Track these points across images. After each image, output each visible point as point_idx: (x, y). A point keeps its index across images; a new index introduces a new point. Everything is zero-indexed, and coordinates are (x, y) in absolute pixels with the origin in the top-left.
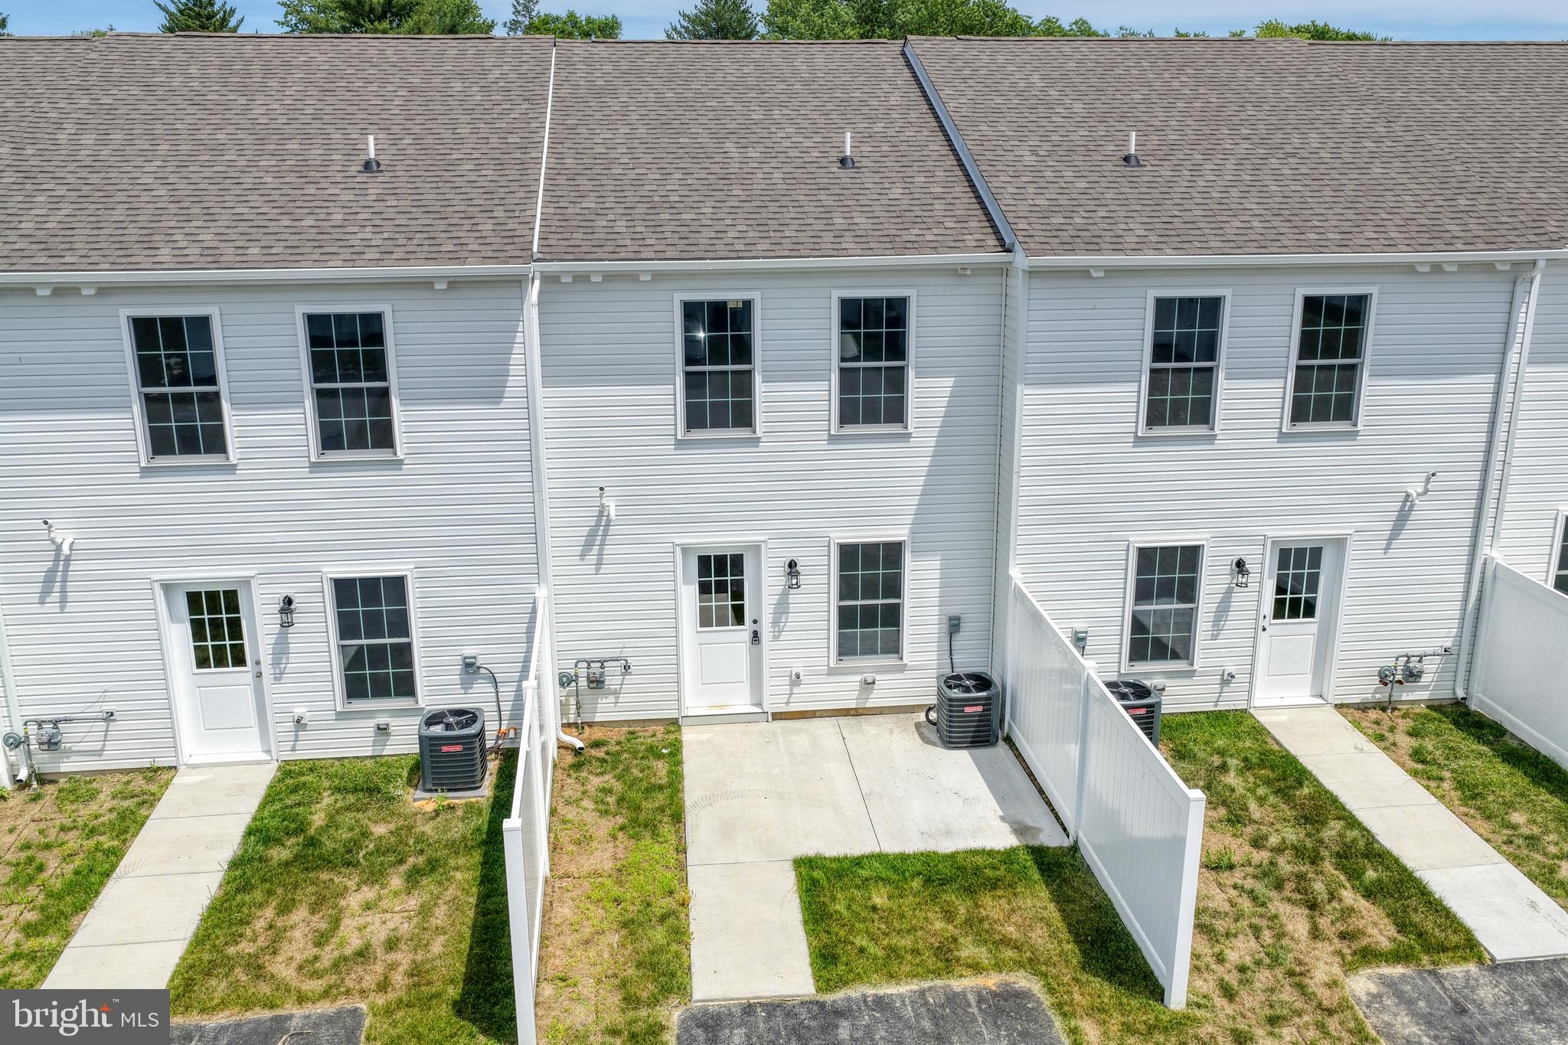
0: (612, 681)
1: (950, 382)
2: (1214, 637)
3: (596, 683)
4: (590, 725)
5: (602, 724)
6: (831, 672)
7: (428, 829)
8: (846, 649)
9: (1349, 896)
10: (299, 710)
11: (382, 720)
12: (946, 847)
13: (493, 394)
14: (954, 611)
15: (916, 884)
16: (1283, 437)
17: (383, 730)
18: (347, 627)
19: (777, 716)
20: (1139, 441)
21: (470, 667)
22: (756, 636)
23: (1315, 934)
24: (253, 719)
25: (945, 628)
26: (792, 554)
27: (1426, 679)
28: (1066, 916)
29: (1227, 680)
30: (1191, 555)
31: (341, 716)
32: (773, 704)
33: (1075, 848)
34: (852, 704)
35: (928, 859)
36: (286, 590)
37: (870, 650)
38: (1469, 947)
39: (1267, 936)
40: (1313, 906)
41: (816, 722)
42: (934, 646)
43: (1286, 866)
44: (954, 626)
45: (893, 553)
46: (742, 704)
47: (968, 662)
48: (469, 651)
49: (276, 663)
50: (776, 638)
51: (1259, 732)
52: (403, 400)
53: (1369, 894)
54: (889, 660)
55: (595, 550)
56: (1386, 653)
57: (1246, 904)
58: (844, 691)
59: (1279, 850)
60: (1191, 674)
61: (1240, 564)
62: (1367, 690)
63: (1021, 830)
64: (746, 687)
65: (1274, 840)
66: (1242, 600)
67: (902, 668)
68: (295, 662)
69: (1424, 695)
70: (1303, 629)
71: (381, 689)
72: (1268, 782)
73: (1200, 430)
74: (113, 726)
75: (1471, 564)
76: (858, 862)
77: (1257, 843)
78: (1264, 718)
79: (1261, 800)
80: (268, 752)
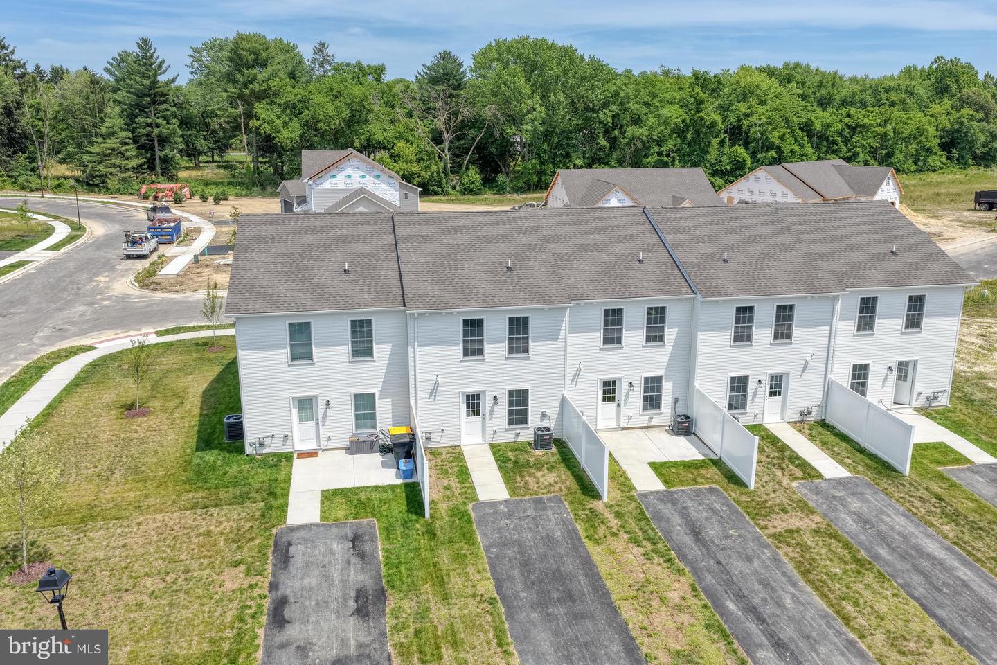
6: (641, 415)
9: (791, 467)
10: (495, 428)
11: (518, 431)
12: (687, 459)
14: (677, 396)
15: (682, 467)
16: (771, 344)
18: (511, 404)
19: (624, 429)
20: (731, 346)
21: (543, 415)
22: (618, 405)
23: (783, 475)
27: (813, 414)
28: (722, 473)
29: (756, 415)
30: (745, 379)
31: (506, 430)
32: (623, 424)
33: (720, 459)
34: (646, 425)
35: (683, 462)
38: (820, 476)
39: (772, 476)
40: (782, 469)
43: (775, 461)
44: (676, 400)
45: (659, 379)
46: (613, 424)
47: (680, 411)
48: (543, 410)
49: (490, 415)
51: (766, 430)
53: (796, 467)
54: (657, 411)
56: (801, 406)
57: (766, 470)
58: (644, 421)
59: (774, 458)
60: (746, 414)
61: (759, 381)
62: (796, 417)
63: (704, 455)
64: (615, 420)
65: (772, 456)
66: (760, 391)
67: (661, 414)
69: (813, 419)
70: (778, 400)
71: (518, 422)
72: (769, 442)
73: (748, 343)
75: (825, 379)
76: (665, 463)
77: (767, 457)
78: (767, 426)
79: (768, 447)
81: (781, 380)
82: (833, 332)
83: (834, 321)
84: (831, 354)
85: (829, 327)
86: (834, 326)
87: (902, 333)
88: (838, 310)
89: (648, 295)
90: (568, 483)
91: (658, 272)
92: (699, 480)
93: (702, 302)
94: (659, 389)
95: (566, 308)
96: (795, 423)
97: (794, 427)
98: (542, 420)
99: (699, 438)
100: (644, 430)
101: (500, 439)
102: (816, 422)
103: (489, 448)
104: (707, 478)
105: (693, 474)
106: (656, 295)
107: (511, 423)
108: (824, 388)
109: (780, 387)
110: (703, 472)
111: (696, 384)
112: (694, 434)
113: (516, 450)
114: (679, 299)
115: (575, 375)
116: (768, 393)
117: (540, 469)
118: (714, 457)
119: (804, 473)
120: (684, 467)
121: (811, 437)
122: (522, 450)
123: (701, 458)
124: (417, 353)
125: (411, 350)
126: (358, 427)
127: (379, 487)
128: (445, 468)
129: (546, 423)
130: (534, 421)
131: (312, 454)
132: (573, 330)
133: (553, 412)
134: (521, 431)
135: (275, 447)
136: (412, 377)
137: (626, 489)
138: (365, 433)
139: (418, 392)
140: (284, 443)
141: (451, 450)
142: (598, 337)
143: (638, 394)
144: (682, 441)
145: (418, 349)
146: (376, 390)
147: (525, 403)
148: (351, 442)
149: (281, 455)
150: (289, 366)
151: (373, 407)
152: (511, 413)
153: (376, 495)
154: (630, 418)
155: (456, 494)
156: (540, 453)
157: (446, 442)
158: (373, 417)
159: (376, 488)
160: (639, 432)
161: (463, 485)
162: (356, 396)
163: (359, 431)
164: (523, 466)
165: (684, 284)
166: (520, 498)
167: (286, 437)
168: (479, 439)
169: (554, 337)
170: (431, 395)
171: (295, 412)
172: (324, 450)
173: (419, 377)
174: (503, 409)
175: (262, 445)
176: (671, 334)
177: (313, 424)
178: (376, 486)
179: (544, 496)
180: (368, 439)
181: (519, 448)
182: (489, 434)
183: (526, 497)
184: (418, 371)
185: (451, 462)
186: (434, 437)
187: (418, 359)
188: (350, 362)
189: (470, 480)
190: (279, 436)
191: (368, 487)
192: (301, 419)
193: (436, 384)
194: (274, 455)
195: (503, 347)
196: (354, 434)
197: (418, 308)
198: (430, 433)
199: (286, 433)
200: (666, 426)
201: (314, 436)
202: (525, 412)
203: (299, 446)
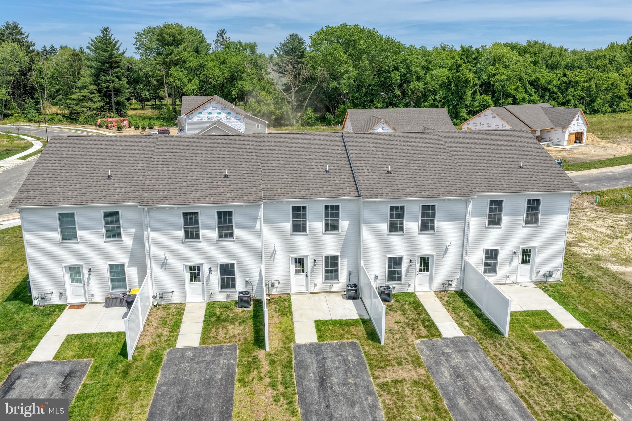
0: (276, 285)
1: (348, 222)
2: (406, 276)
3: (273, 285)
4: (271, 295)
5: (273, 294)
6: (323, 283)
7: (241, 315)
8: (326, 278)
9: (421, 327)
10: (211, 291)
11: (228, 293)
12: (345, 318)
13: (253, 226)
14: (350, 270)
15: (338, 325)
16: (419, 234)
17: (228, 295)
18: (222, 273)
19: (311, 293)
20: (388, 235)
21: (247, 282)
22: (307, 276)
23: (412, 333)
24: (201, 293)
25: (348, 274)
26: (315, 258)
27: (453, 285)
28: (366, 330)
29: (409, 285)
30: (400, 259)
31: (220, 292)
33: (370, 319)
35: (341, 320)
36: (210, 266)
37: (332, 279)
38: (440, 335)
39: (403, 334)
40: (413, 329)
41: (320, 294)
42: (346, 278)
43: (411, 322)
44: (350, 273)
45: (337, 258)
46: (304, 290)
47: (353, 281)
49: (207, 281)
50: (311, 276)
51: (415, 296)
52: (236, 228)
53: (425, 327)
54: (336, 281)
55: (273, 257)
56: (444, 279)
57: (401, 329)
58: (326, 288)
59: (411, 320)
60: (401, 284)
62: (441, 288)
63: (360, 315)
65: (410, 318)
67: (339, 283)
68: (211, 281)
69: (454, 289)
70: (426, 275)
71: (228, 287)
72: (413, 307)
74: (173, 294)
75: (462, 260)
76: (327, 321)
77: (407, 318)
78: (417, 294)
79: (411, 310)
80: (205, 300)
81: (428, 260)
82: (467, 225)
83: (467, 217)
84: (466, 242)
85: (463, 221)
86: (467, 221)
87: (523, 227)
88: (470, 209)
89: (325, 197)
90: (248, 335)
91: (337, 180)
92: (346, 336)
93: (364, 202)
94: (337, 265)
95: (260, 205)
96: (440, 292)
97: (436, 295)
98: (246, 286)
99: (363, 301)
100: (326, 294)
101: (214, 299)
102: (456, 292)
103: (205, 305)
104: (354, 335)
105: (344, 330)
106: (330, 197)
107: (223, 287)
108: (461, 267)
109: (428, 265)
110: (352, 329)
111: (362, 262)
112: (361, 298)
113: (224, 308)
114: (350, 200)
115: (272, 254)
116: (418, 269)
117: (232, 323)
118: (366, 317)
119: (428, 332)
120: (340, 324)
121: (447, 304)
122: (228, 308)
123: (356, 317)
124: (150, 237)
125: (145, 233)
126: (113, 288)
127: (110, 333)
128: (166, 319)
129: (249, 288)
130: (240, 286)
131: (80, 306)
132: (266, 221)
133: (254, 280)
134: (231, 294)
135: (54, 301)
136: (147, 253)
137: (288, 341)
138: (119, 292)
139: (153, 264)
140: (60, 298)
141: (178, 306)
142: (289, 226)
143: (321, 267)
144: (350, 304)
145: (150, 233)
146: (125, 262)
147: (233, 273)
148: (106, 299)
149: (57, 306)
150: (61, 243)
151: (124, 274)
152: (222, 280)
153: (105, 340)
154: (316, 285)
155: (163, 341)
156: (239, 310)
157: (175, 300)
158: (124, 280)
159: (107, 334)
160: (322, 296)
161: (171, 334)
162: (111, 266)
163: (114, 291)
164: (222, 321)
165: (354, 189)
166: (207, 346)
167: (61, 293)
168: (201, 299)
169: (252, 225)
170: (162, 266)
171: (67, 277)
172: (90, 303)
173: (152, 253)
174: (216, 277)
175: (43, 299)
176: (344, 225)
177: (81, 285)
178: (108, 333)
179: (225, 345)
180: (119, 296)
181: (226, 307)
182: (207, 295)
183: (212, 345)
184: (151, 249)
185: (174, 315)
186: (166, 296)
187: (151, 241)
188: (105, 242)
189: (178, 330)
190: (56, 292)
191: (102, 333)
192: (72, 281)
193: (165, 259)
194: (50, 306)
195: (215, 232)
196: (111, 293)
197: (148, 204)
198: (162, 293)
199: (61, 291)
200: (341, 292)
201: (83, 294)
202: (233, 280)
203: (71, 300)
